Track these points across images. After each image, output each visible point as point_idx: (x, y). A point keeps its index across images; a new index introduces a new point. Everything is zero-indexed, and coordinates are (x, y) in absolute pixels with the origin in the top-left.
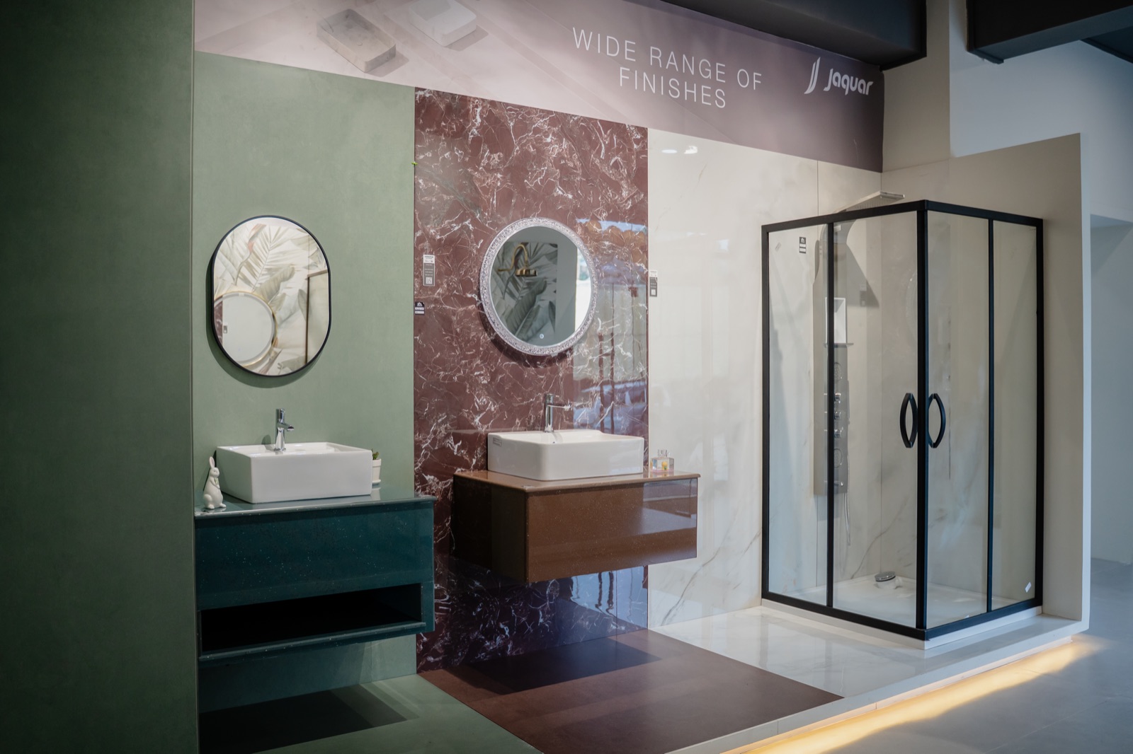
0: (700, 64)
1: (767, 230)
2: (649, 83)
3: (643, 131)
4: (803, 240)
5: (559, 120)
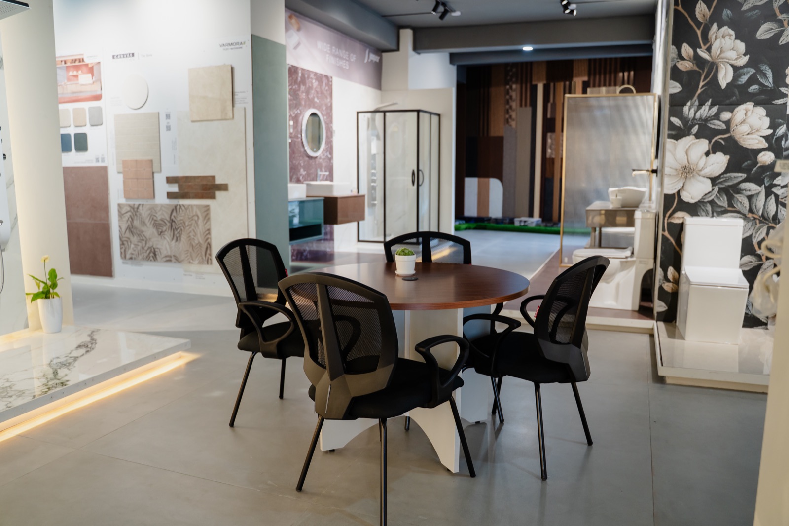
0: (343, 53)
1: (358, 113)
2: (332, 60)
3: (332, 78)
4: (365, 116)
5: (316, 74)
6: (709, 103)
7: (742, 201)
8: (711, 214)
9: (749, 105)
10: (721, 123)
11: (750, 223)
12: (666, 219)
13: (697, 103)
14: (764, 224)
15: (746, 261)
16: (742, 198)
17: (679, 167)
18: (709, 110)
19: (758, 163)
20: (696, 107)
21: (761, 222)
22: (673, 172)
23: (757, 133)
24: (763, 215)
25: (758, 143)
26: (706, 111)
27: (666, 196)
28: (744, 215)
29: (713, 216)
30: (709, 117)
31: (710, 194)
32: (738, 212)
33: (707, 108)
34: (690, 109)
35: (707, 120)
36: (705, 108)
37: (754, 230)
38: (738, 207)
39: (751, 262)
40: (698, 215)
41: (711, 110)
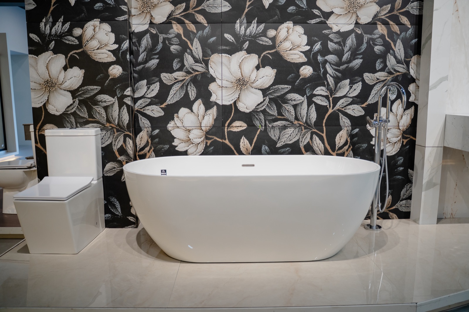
6: (62, 19)
7: (100, 112)
8: (75, 126)
9: (96, 22)
10: (74, 39)
11: (109, 132)
12: (37, 131)
13: (51, 20)
14: (121, 132)
15: (110, 168)
16: (99, 109)
17: (42, 82)
18: (62, 26)
19: (109, 76)
20: (51, 24)
21: (118, 131)
22: (37, 87)
23: (105, 48)
24: (118, 125)
25: (107, 57)
26: (59, 27)
27: (34, 109)
28: (103, 125)
29: (77, 127)
30: (63, 33)
31: (72, 106)
32: (98, 122)
33: (61, 24)
34: (45, 25)
35: (61, 36)
36: (59, 24)
37: (113, 138)
38: (98, 117)
39: (115, 168)
40: (64, 127)
41: (65, 26)
